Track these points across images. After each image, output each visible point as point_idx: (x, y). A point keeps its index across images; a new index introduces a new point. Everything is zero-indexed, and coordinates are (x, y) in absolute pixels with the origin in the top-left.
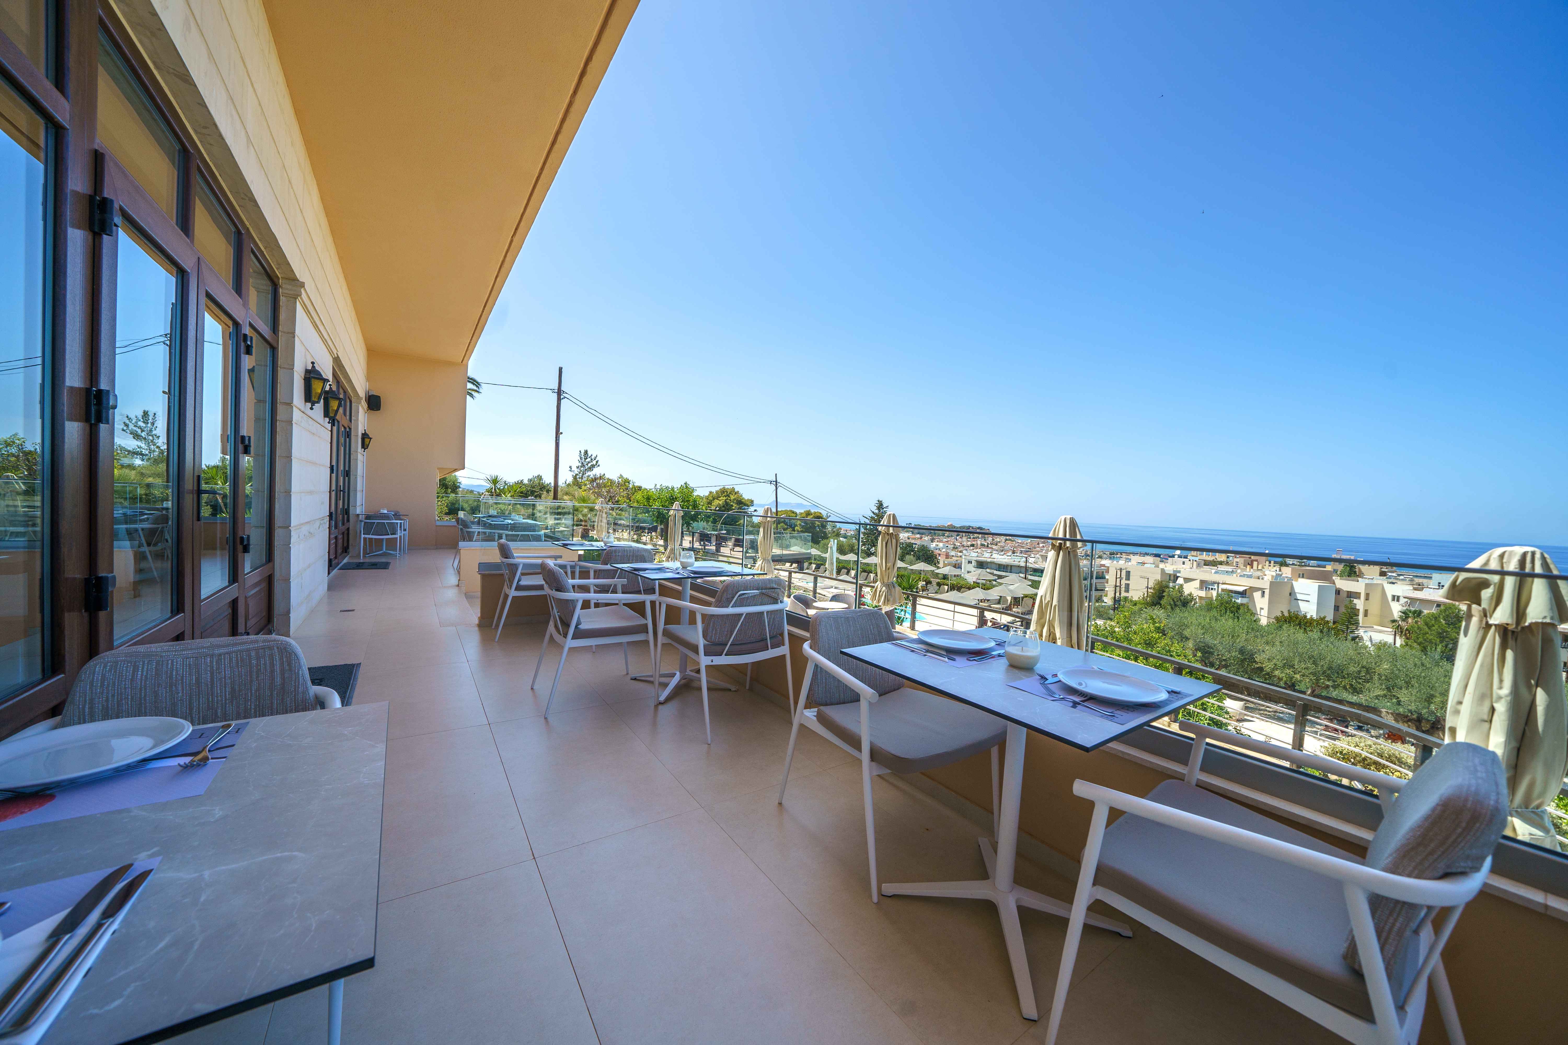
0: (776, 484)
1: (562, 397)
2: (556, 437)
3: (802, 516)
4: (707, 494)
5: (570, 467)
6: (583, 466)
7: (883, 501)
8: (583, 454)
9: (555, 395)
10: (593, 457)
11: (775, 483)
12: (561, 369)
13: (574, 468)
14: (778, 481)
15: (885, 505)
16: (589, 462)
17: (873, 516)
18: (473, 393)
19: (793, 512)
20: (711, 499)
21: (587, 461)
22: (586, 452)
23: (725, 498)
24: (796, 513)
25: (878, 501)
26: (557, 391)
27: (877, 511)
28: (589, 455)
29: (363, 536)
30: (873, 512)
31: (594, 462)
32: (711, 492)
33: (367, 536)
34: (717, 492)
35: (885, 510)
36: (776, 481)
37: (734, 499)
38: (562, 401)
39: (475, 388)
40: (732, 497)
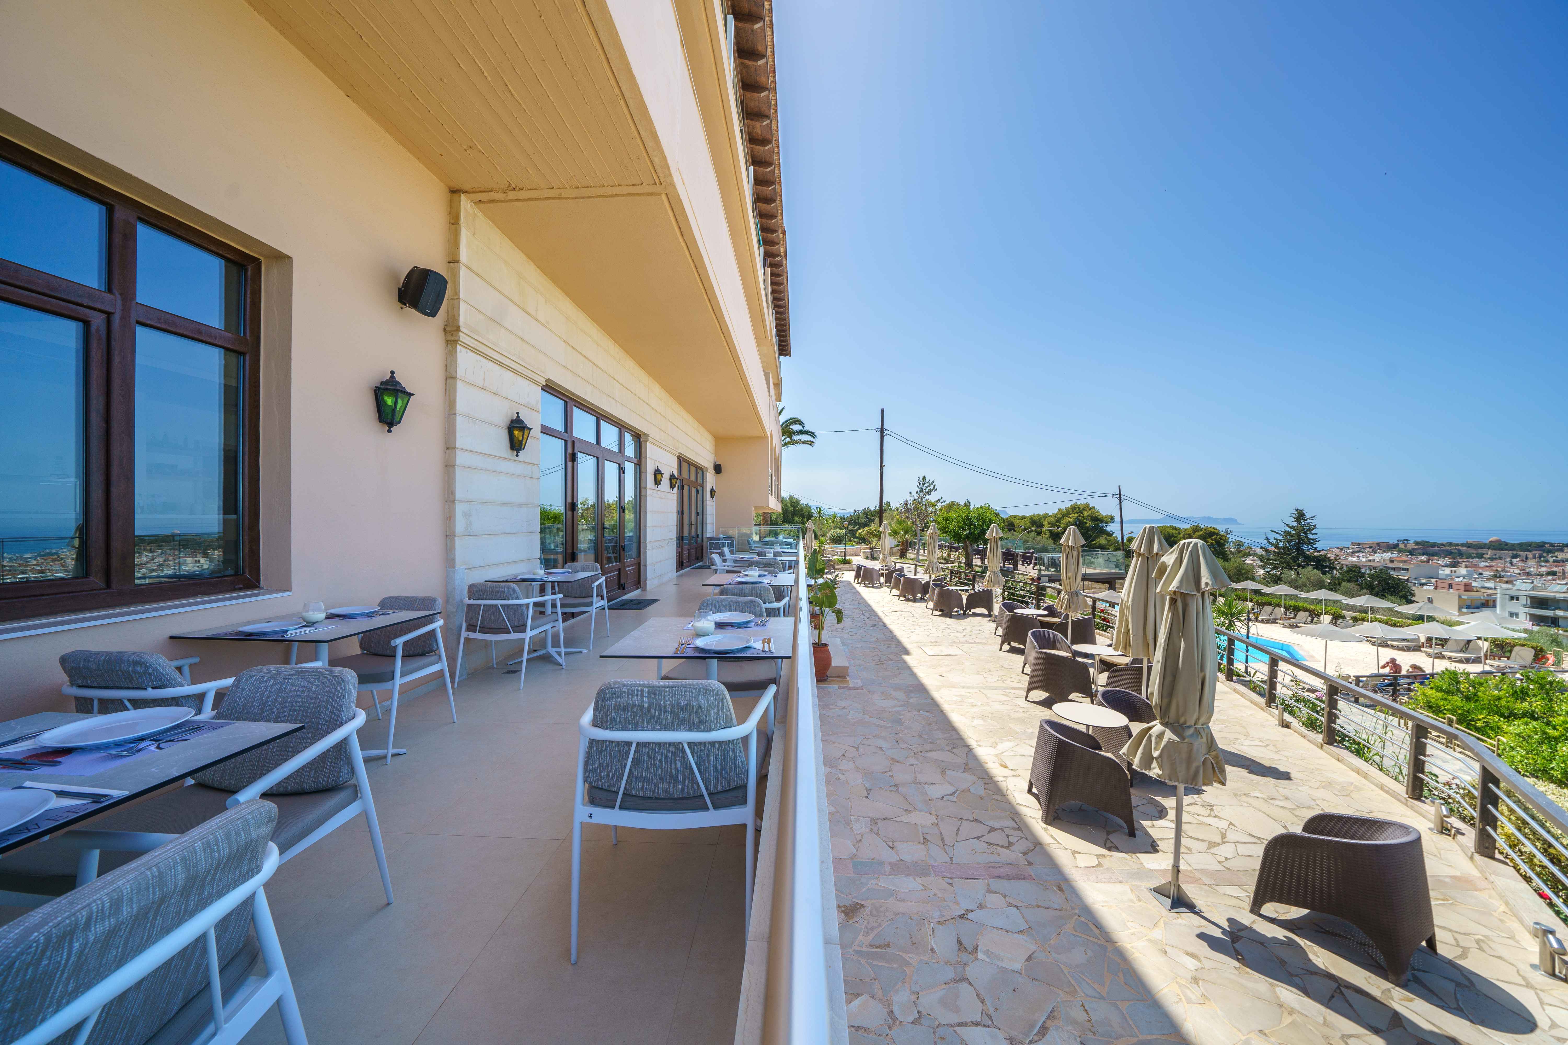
0: (1120, 497)
1: (885, 435)
4: (1056, 511)
5: (910, 493)
6: (922, 491)
7: (1305, 510)
8: (921, 480)
9: (879, 433)
10: (931, 482)
11: (1118, 496)
12: (882, 410)
13: (914, 494)
14: (1122, 493)
15: (1308, 516)
16: (927, 487)
17: (1289, 530)
19: (1175, 528)
20: (1060, 516)
21: (926, 486)
22: (924, 478)
23: (1076, 515)
24: (1179, 529)
25: (1296, 510)
26: (879, 430)
27: (1295, 524)
28: (927, 480)
30: (1288, 525)
31: (932, 487)
32: (1060, 510)
34: (1067, 509)
35: (1308, 521)
36: (1120, 494)
37: (1088, 516)
38: (885, 438)
39: (812, 439)
40: (1086, 514)
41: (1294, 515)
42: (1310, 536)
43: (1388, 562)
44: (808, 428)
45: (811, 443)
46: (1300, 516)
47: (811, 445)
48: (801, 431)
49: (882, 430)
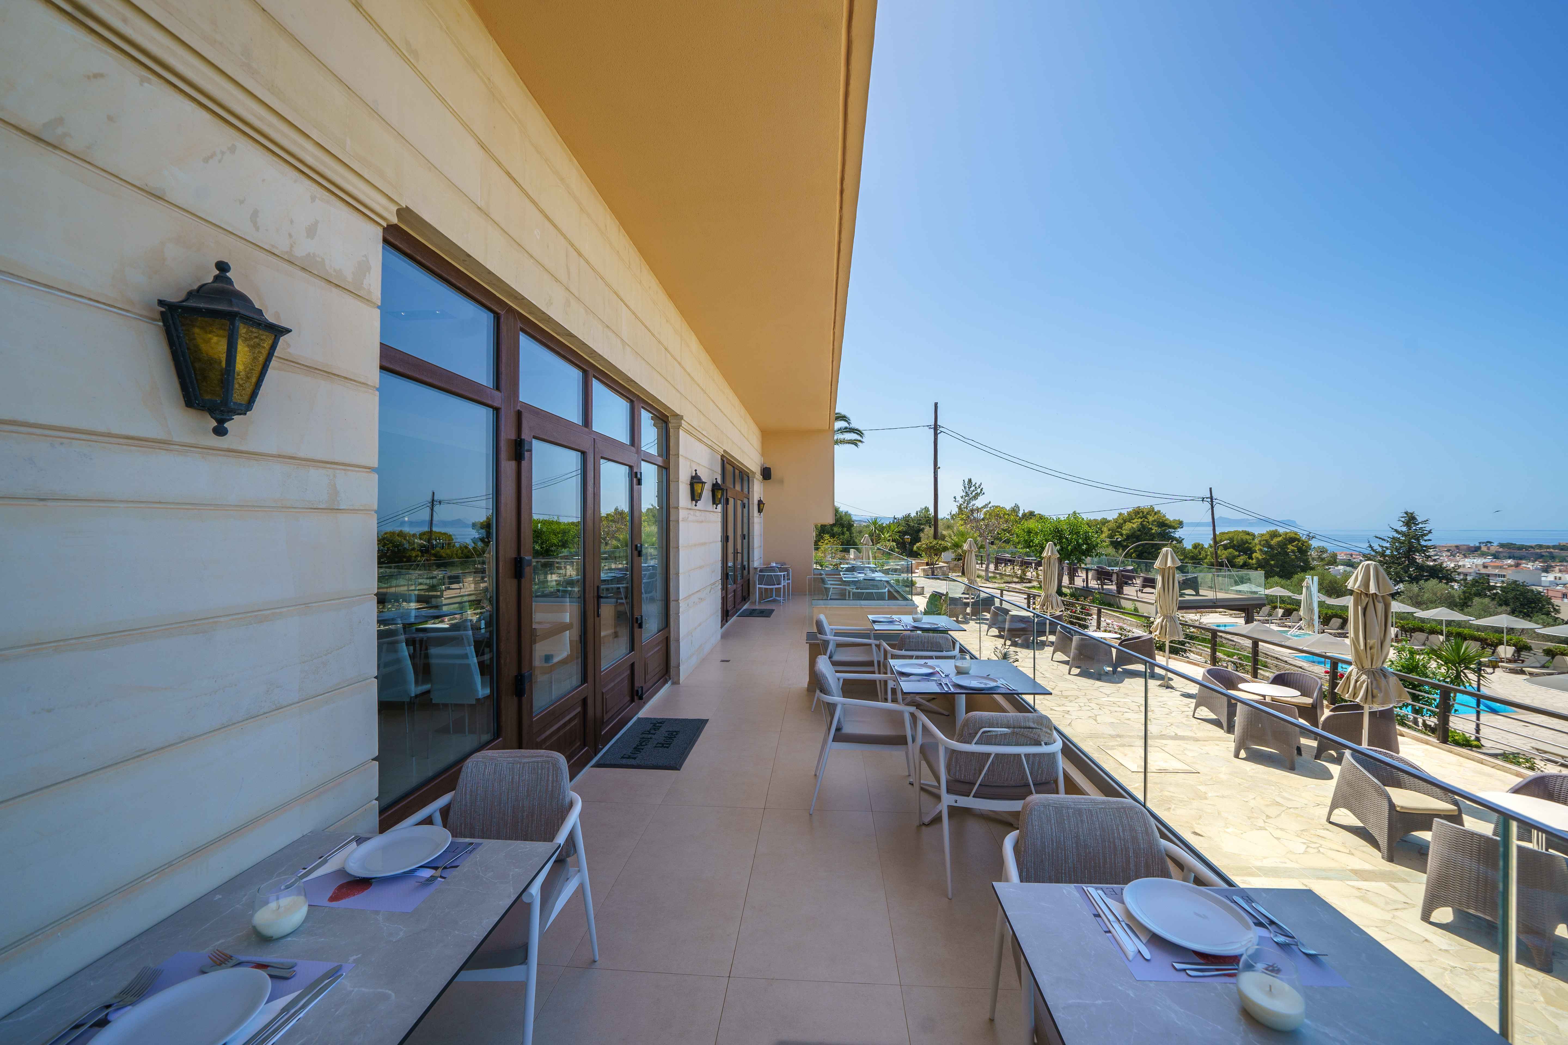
0: (1212, 501)
1: (938, 432)
2: (934, 473)
3: (1264, 538)
4: (1116, 516)
5: (955, 498)
6: (967, 495)
7: (1416, 513)
8: (966, 483)
9: (931, 431)
10: (977, 486)
11: (1209, 500)
12: (936, 404)
13: (959, 498)
14: (1214, 496)
15: (1420, 519)
16: (973, 491)
17: (1396, 535)
18: (858, 442)
19: (1248, 534)
20: (1122, 522)
21: (972, 490)
22: (970, 481)
23: (1140, 520)
24: (1254, 535)
25: (1406, 513)
26: (933, 426)
27: (1404, 529)
28: (973, 484)
29: (758, 586)
30: (1396, 531)
31: (979, 490)
32: (1120, 514)
33: (760, 586)
34: (1129, 513)
36: (1211, 498)
37: (1155, 521)
38: (939, 435)
39: (859, 438)
40: (1151, 519)
41: (1403, 519)
42: (1423, 543)
43: (1481, 568)
44: (854, 425)
45: (854, 443)
46: (1410, 520)
47: (856, 445)
48: (846, 428)
49: (936, 427)
